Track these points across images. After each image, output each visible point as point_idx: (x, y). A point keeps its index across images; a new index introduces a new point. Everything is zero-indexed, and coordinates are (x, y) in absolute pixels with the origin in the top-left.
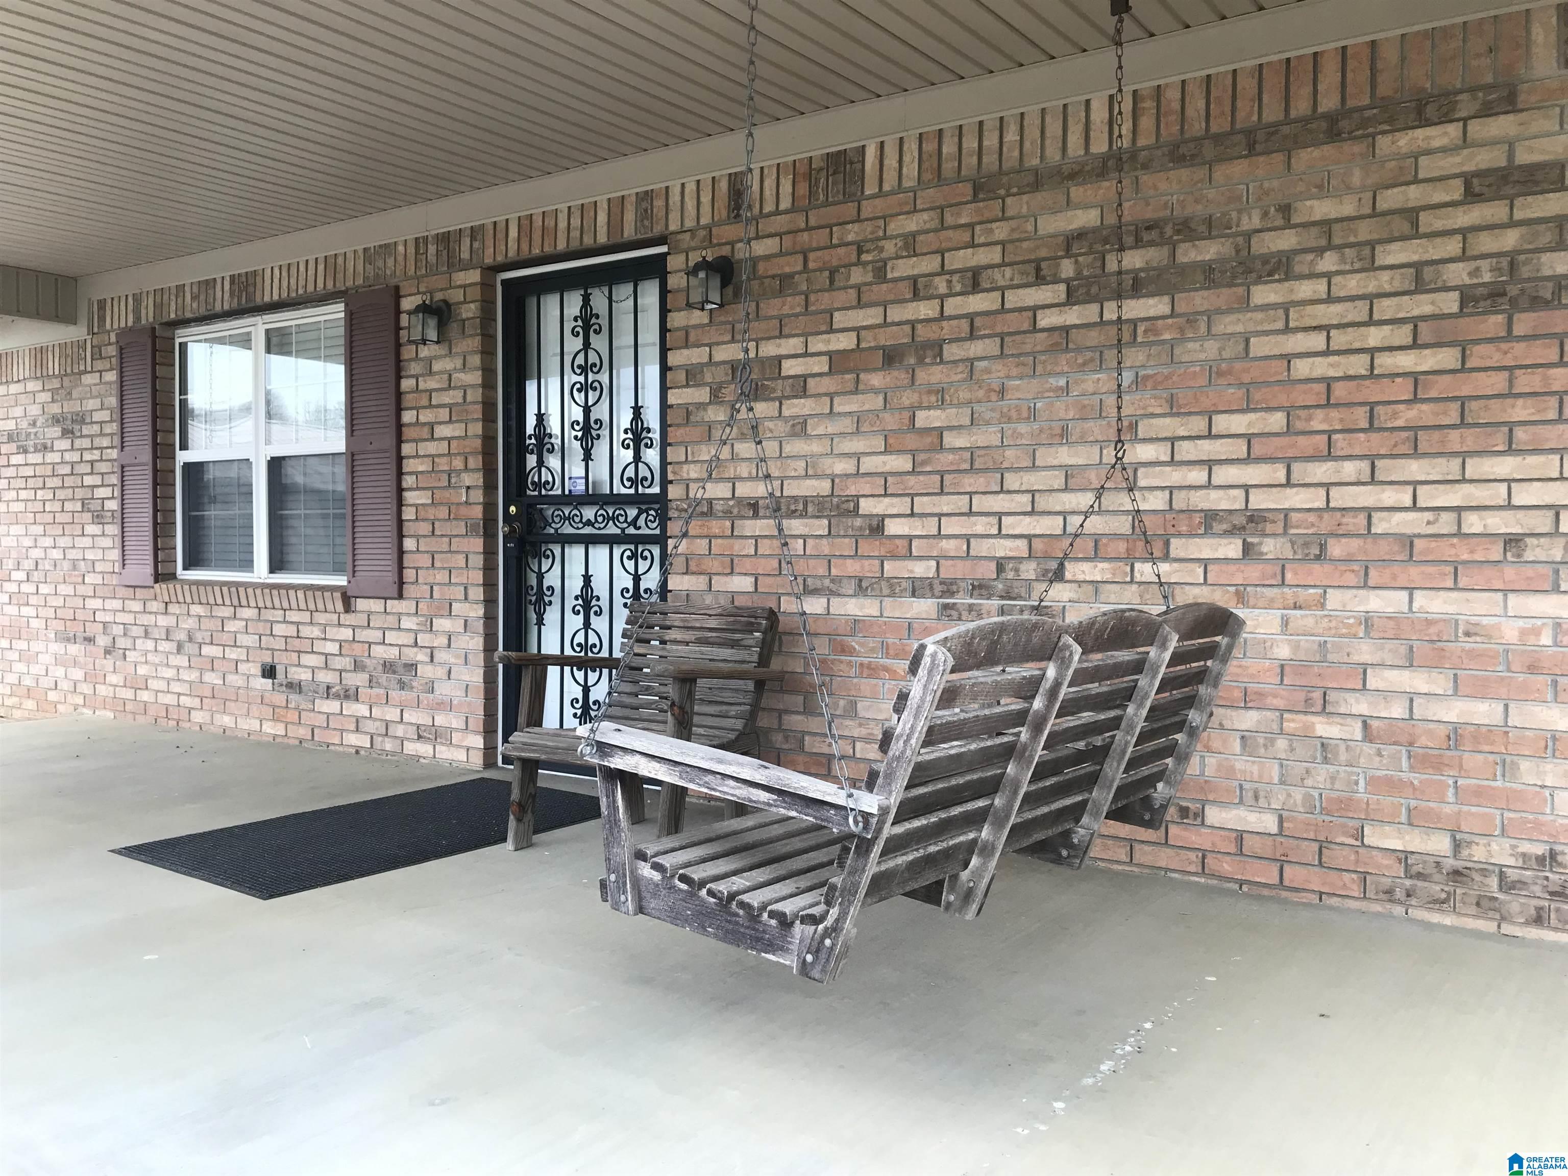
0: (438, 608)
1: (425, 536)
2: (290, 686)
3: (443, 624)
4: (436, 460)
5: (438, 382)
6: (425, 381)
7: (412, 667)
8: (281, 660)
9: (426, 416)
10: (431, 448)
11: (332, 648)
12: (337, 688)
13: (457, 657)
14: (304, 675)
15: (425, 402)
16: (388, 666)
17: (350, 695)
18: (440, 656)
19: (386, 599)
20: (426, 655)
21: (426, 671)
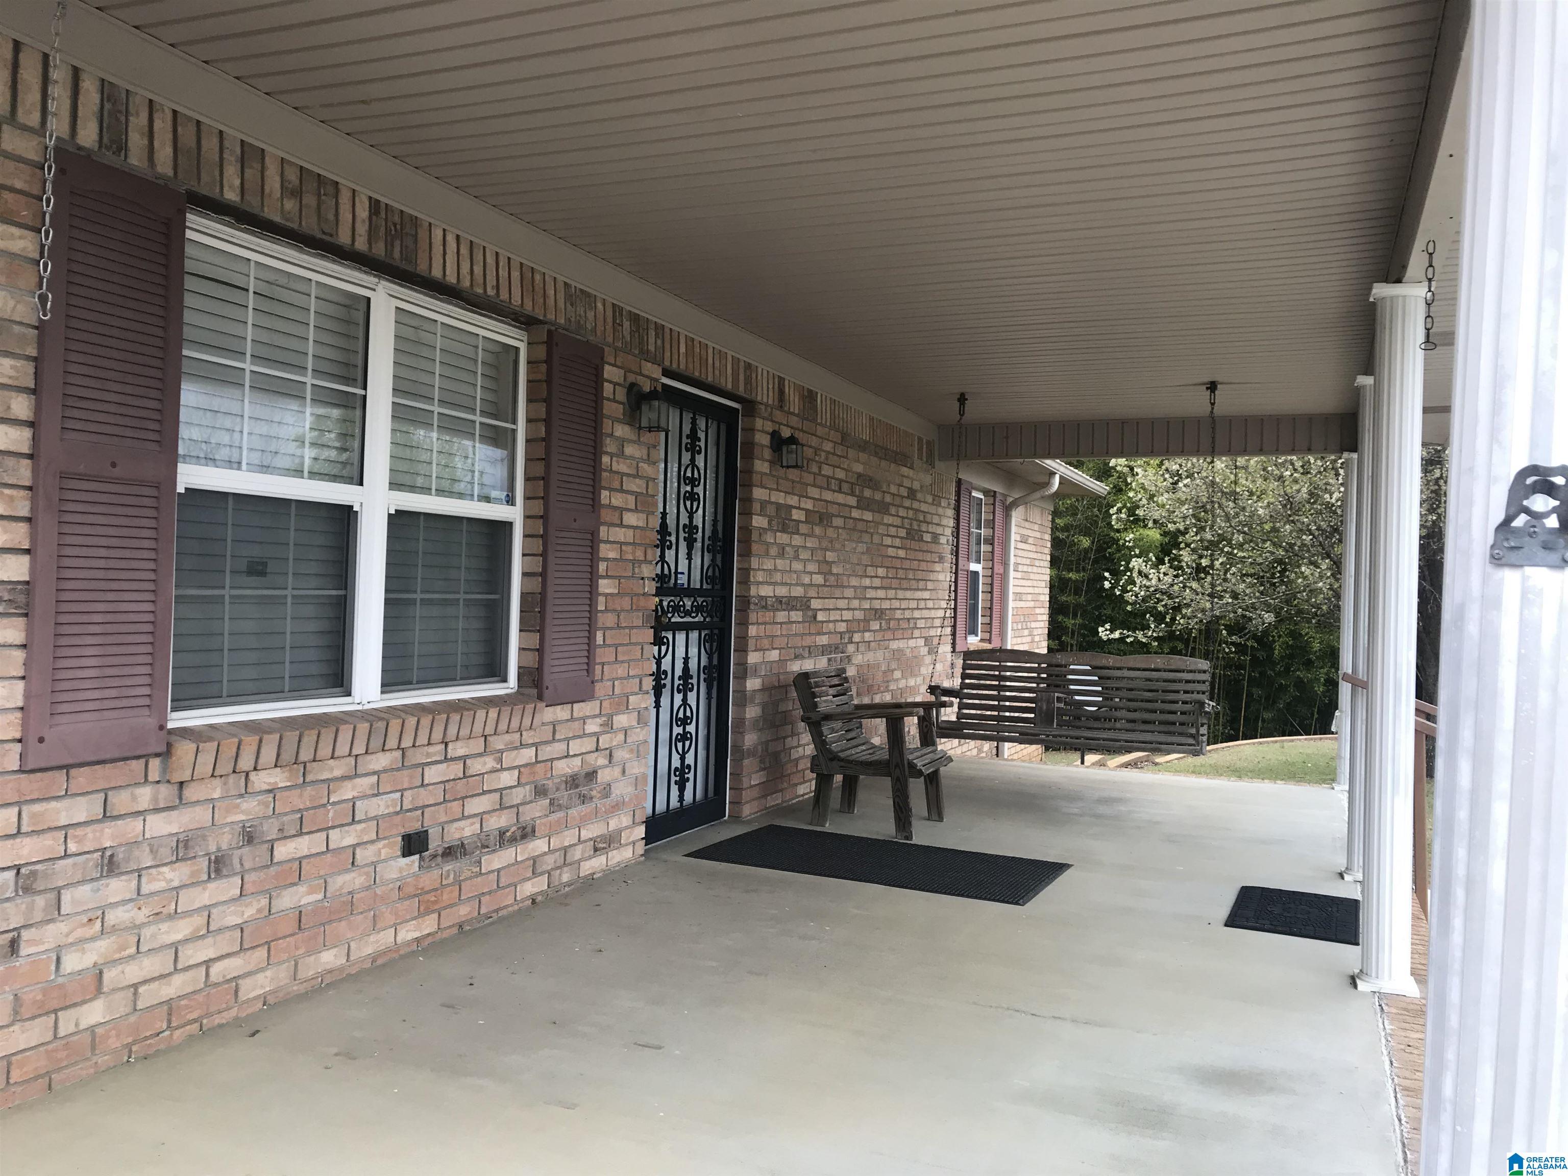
0: (619, 704)
1: (611, 628)
2: (449, 853)
3: (622, 720)
4: (624, 547)
5: (629, 467)
6: (618, 462)
7: (591, 775)
8: (432, 822)
9: (617, 500)
10: (619, 534)
11: (507, 779)
12: (514, 829)
13: (631, 751)
14: (467, 830)
15: (616, 485)
16: (573, 782)
17: (526, 833)
18: (619, 755)
19: (572, 703)
20: (605, 757)
21: (603, 776)
